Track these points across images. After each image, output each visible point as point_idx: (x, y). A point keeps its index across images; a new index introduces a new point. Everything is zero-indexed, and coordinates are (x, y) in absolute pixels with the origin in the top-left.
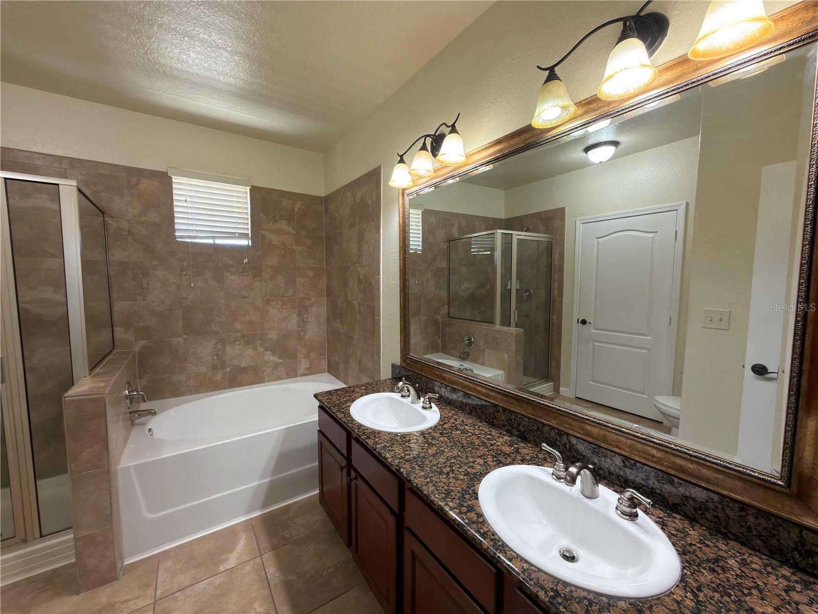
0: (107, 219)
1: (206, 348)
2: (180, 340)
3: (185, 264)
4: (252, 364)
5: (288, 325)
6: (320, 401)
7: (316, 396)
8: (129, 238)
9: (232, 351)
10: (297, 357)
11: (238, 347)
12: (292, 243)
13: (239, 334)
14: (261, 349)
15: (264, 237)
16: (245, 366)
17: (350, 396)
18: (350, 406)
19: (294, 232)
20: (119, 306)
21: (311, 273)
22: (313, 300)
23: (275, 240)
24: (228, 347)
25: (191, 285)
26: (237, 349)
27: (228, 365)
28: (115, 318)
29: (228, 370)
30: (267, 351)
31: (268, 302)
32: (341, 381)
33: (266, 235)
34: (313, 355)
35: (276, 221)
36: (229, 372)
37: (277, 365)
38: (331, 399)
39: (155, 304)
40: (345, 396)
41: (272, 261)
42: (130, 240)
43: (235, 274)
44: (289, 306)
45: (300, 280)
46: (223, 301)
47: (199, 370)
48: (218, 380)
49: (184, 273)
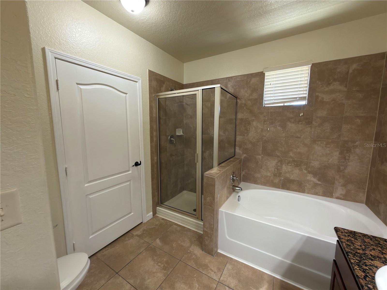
0: (238, 100)
1: (272, 164)
2: (260, 157)
3: (266, 118)
4: (298, 179)
5: (329, 159)
6: (339, 237)
7: (337, 230)
8: (245, 107)
9: (285, 168)
10: (334, 183)
11: (289, 167)
12: (342, 98)
13: (291, 160)
14: (305, 172)
15: (317, 97)
16: (293, 179)
17: (383, 253)
18: (377, 268)
19: (346, 89)
20: (239, 138)
21: (359, 121)
22: (357, 143)
23: (327, 98)
24: (284, 166)
25: (268, 129)
26: (289, 168)
27: (283, 176)
28: (237, 143)
29: (282, 178)
30: (310, 174)
31: (314, 141)
32: (380, 219)
33: (319, 95)
34: (350, 186)
35: (329, 84)
36: (283, 180)
37: (316, 185)
38: (353, 244)
39: (251, 138)
40: (374, 249)
41: (322, 113)
42: (245, 108)
43: (293, 123)
44: (332, 146)
45: (345, 127)
46: (284, 139)
47: (267, 174)
48: (276, 182)
49: (266, 123)
